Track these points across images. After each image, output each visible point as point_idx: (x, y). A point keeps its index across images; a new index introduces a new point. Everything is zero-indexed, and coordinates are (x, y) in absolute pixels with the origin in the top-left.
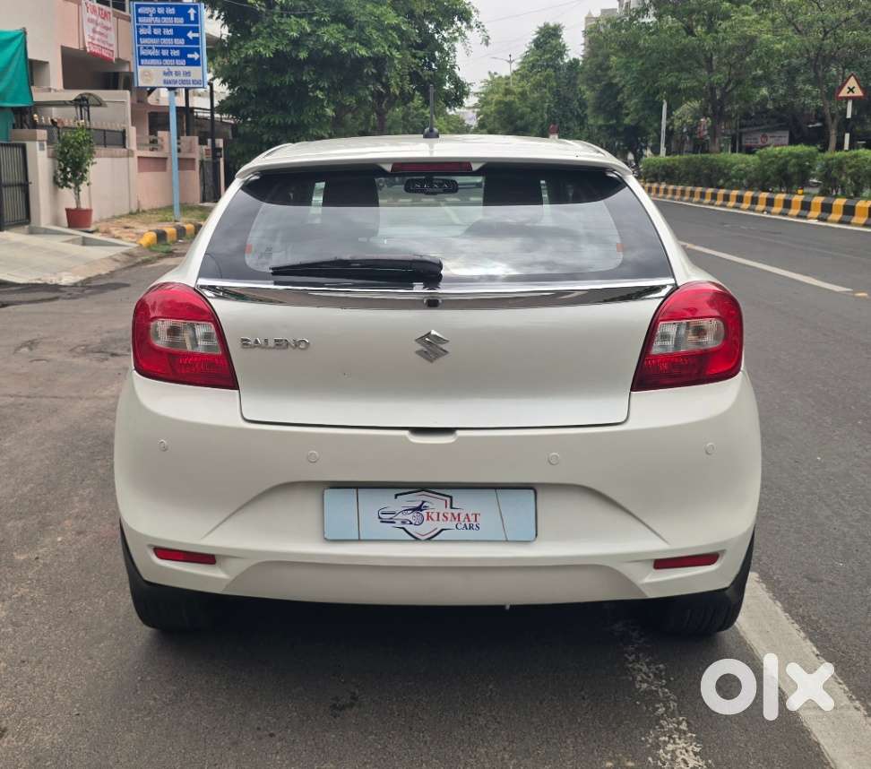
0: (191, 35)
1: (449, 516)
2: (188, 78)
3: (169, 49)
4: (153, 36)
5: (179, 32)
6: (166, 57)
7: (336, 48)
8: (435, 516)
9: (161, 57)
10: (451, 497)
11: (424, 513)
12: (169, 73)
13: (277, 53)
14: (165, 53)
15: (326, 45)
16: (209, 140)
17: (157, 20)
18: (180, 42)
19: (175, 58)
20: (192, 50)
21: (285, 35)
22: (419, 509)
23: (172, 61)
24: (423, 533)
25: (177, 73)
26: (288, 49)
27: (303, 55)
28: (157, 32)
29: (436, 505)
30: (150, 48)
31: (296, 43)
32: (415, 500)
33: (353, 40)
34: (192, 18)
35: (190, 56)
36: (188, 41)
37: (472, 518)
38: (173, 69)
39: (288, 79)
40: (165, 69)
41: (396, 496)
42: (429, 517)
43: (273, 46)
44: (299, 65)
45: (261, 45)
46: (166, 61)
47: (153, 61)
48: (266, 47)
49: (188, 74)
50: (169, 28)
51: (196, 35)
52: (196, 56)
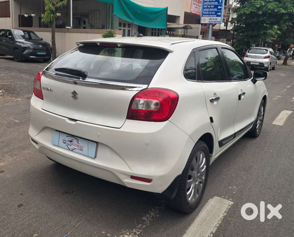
0: (219, 7)
1: (77, 145)
2: (216, 21)
3: (212, 12)
4: (208, 8)
5: (216, 7)
6: (211, 14)
7: (273, 10)
8: (74, 144)
9: (209, 14)
10: (78, 140)
11: (72, 143)
12: (211, 19)
13: (251, 12)
14: (210, 13)
15: (270, 9)
16: (232, 40)
17: (209, 3)
18: (216, 10)
19: (213, 14)
20: (219, 12)
21: (255, 6)
22: (71, 141)
23: (212, 16)
24: (71, 148)
25: (213, 19)
26: (255, 11)
27: (260, 13)
28: (209, 7)
29: (75, 141)
30: (206, 12)
31: (258, 9)
32: (70, 138)
33: (280, 7)
34: (220, 2)
35: (218, 14)
36: (218, 9)
37: (82, 147)
38: (212, 18)
39: (255, 20)
40: (210, 18)
41: (67, 136)
42: (73, 144)
43: (250, 10)
44: (259, 16)
45: (246, 9)
46: (210, 16)
47: (206, 16)
48: (247, 10)
49: (216, 19)
50: (213, 5)
51: (221, 7)
52: (220, 14)
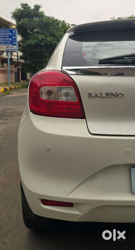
0: (13, 37)
2: (12, 48)
3: (8, 41)
4: (3, 37)
5: (10, 37)
7: (51, 42)
9: (6, 43)
12: (7, 47)
13: (36, 43)
14: (6, 42)
15: (48, 41)
16: (17, 67)
17: (4, 33)
18: (11, 39)
19: (9, 43)
20: (14, 41)
21: (38, 39)
23: (8, 44)
25: (10, 47)
26: (39, 42)
27: (42, 44)
28: (4, 36)
30: (3, 41)
33: (55, 40)
34: (14, 33)
35: (13, 43)
36: (13, 39)
38: (9, 46)
39: (39, 50)
40: (7, 46)
43: (35, 41)
44: (42, 46)
45: (31, 41)
47: (4, 44)
48: (33, 42)
49: (12, 47)
50: (8, 35)
51: (15, 37)
52: (15, 43)
